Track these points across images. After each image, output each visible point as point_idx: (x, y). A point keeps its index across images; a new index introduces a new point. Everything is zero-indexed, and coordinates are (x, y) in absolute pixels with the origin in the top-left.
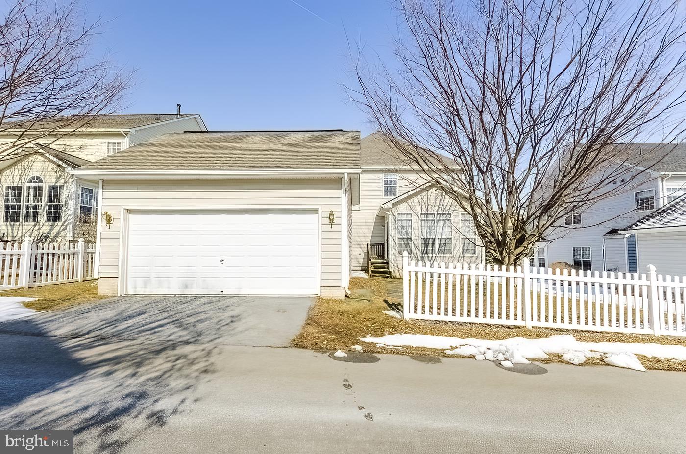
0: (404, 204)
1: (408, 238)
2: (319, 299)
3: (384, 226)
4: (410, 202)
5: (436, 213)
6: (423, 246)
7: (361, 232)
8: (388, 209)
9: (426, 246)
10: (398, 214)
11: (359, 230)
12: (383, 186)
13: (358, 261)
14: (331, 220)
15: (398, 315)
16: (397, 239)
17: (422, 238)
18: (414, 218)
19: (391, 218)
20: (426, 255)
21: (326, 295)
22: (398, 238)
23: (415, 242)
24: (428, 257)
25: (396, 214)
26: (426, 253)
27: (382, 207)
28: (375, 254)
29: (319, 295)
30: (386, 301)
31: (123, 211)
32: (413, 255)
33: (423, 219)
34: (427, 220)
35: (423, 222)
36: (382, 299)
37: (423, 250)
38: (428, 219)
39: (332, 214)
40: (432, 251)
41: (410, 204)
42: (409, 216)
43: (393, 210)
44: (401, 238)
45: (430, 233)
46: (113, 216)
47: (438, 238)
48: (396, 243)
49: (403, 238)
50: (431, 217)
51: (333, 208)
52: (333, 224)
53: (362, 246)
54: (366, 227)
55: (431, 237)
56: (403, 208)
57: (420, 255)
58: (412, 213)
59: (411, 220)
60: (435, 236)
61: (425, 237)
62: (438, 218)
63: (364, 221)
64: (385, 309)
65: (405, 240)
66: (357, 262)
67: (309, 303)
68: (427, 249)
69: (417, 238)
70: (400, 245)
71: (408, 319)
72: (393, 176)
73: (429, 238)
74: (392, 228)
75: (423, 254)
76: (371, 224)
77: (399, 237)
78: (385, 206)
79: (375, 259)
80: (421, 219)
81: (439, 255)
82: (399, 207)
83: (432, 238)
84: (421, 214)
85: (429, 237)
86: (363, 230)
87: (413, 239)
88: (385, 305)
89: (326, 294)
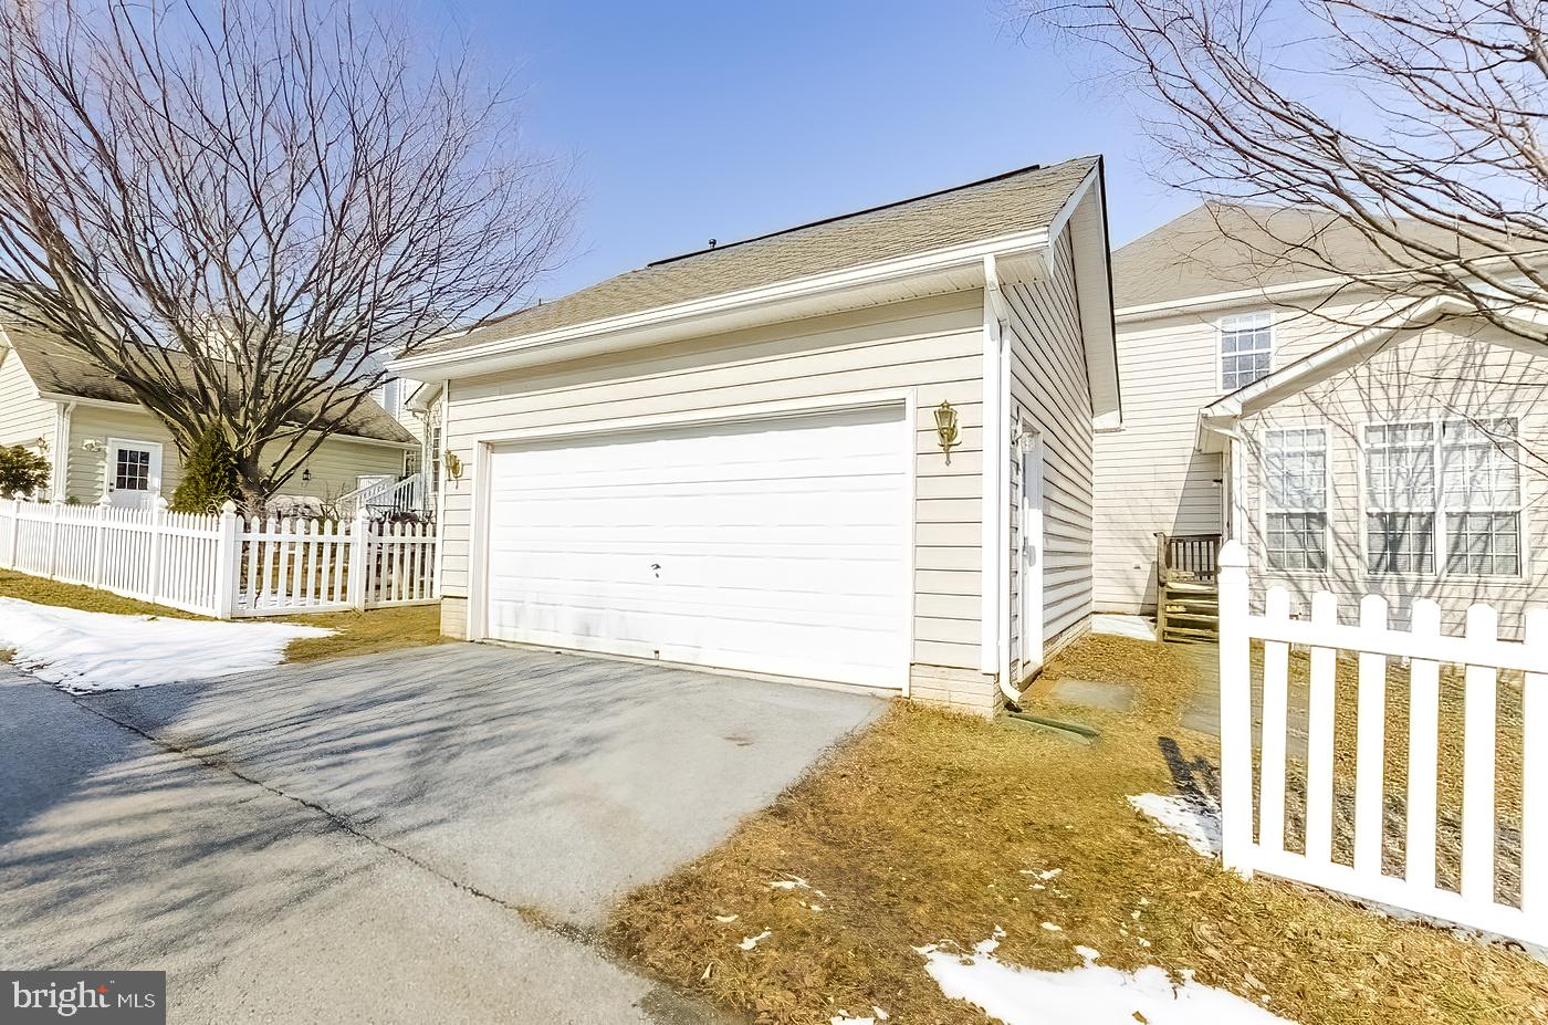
0: (1294, 399)
1: (1309, 515)
2: (905, 708)
3: (1221, 481)
4: (1318, 390)
5: (1436, 418)
6: (1379, 542)
7: (1143, 502)
8: (1228, 422)
9: (1393, 544)
10: (1270, 434)
11: (1134, 494)
12: (1220, 355)
13: (1132, 587)
14: (948, 435)
15: (1200, 833)
16: (1264, 518)
17: (1370, 515)
18: (1335, 445)
19: (1240, 450)
20: (1391, 575)
21: (930, 694)
22: (1270, 516)
23: (1342, 528)
24: (1401, 582)
25: (1261, 436)
26: (1393, 567)
27: (1205, 417)
28: (1189, 567)
29: (905, 693)
30: (1168, 746)
31: (476, 445)
32: (1329, 573)
33: (1379, 446)
34: (1394, 450)
35: (1377, 459)
36: (1154, 733)
37: (1376, 558)
38: (1399, 445)
39: (945, 412)
40: (1420, 562)
41: (1318, 396)
42: (1314, 439)
43: (1249, 424)
44: (1278, 516)
45: (1411, 494)
46: (462, 457)
47: (1449, 515)
48: (1258, 533)
49: (1290, 515)
50: (1413, 440)
51: (952, 394)
52: (952, 449)
53: (1145, 543)
54: (1158, 486)
55: (1415, 510)
56: (1285, 414)
57: (1361, 571)
58: (1329, 427)
59: (1322, 454)
60: (1434, 505)
61: (1389, 510)
62: (1447, 441)
63: (1152, 470)
64: (1153, 784)
65: (1296, 522)
66: (1129, 590)
67: (856, 719)
68: (1394, 556)
69: (1351, 514)
70: (1275, 537)
71: (1247, 876)
72: (1255, 321)
73: (1408, 515)
74: (1245, 482)
75: (1376, 571)
76: (1177, 477)
77: (1272, 511)
78: (1218, 411)
79: (1188, 582)
80: (1365, 446)
81: (1453, 577)
82: (1274, 410)
83: (1421, 515)
84: (1369, 429)
85: (1404, 510)
86: (1147, 494)
87: (1330, 518)
88: (1157, 762)
89: (929, 692)
